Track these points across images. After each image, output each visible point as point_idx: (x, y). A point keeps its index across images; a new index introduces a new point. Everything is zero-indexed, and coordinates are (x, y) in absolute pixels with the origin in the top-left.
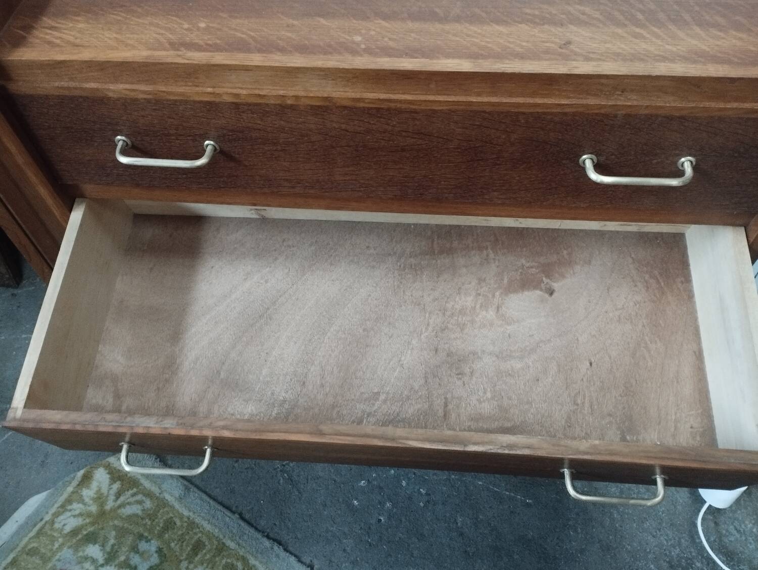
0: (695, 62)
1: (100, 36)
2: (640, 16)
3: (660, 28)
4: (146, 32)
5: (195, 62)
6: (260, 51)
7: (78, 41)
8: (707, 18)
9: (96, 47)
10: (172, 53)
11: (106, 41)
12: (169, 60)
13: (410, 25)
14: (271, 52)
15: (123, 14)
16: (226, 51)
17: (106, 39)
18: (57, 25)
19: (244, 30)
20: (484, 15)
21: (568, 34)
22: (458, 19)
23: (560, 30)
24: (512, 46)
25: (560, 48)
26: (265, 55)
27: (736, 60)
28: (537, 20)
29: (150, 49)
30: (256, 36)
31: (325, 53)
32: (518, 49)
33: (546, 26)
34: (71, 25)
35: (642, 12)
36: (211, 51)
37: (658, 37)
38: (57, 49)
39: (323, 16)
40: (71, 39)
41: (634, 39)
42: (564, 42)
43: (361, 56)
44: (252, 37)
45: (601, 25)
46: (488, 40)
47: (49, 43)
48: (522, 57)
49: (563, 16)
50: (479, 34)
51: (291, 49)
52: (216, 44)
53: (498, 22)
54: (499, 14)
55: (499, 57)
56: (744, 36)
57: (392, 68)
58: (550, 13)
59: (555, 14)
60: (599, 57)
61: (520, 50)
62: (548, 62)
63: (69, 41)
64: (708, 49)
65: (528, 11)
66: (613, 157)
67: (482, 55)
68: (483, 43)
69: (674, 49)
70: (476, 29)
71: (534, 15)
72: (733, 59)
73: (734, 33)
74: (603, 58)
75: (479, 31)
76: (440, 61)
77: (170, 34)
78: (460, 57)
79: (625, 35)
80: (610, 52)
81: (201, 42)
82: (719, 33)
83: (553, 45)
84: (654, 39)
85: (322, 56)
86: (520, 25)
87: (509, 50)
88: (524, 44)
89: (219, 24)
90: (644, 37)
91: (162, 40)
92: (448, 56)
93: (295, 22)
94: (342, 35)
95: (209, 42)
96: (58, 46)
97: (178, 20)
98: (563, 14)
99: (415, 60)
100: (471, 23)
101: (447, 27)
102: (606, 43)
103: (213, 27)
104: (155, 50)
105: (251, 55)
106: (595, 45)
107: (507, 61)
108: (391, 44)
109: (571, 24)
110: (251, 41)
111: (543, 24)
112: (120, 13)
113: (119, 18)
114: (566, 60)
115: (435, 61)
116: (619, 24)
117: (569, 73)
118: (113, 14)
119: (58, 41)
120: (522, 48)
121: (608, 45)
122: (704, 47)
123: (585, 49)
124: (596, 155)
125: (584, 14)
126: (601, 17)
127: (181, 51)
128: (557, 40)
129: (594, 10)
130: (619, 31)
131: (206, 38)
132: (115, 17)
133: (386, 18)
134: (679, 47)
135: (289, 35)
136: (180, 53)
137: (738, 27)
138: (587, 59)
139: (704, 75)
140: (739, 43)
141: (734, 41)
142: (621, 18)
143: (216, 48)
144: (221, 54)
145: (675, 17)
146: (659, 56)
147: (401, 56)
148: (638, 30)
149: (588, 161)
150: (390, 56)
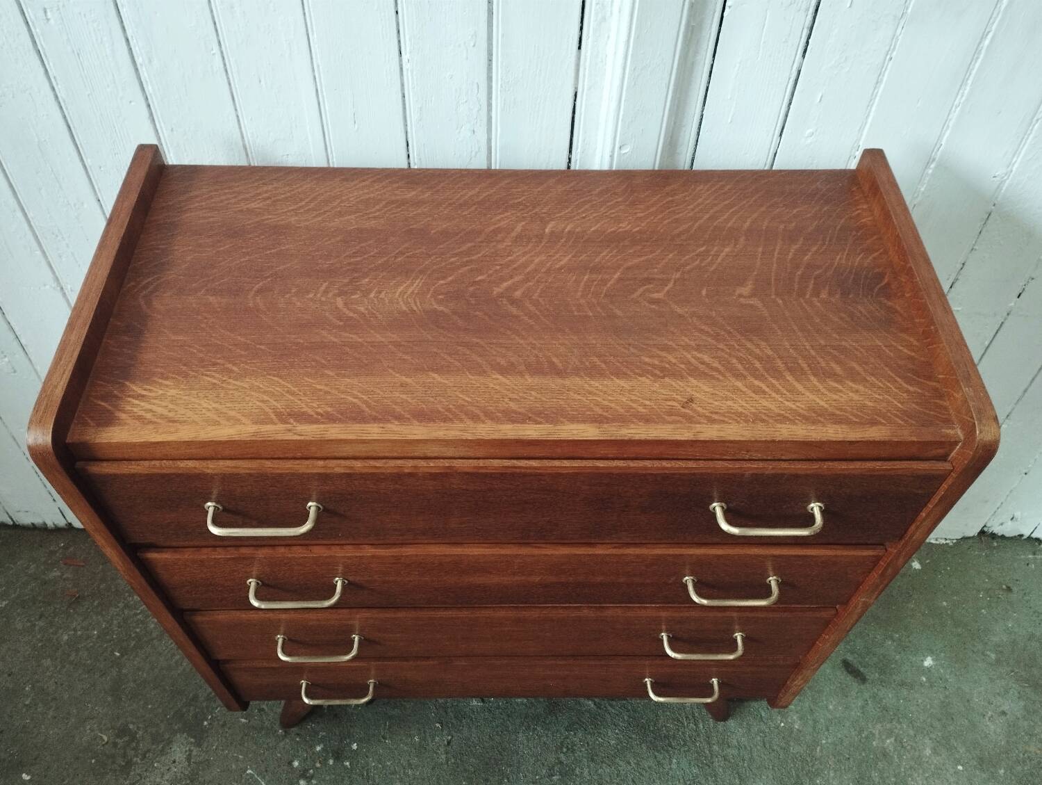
0: (814, 422)
1: (196, 406)
2: (758, 365)
3: (778, 380)
4: (248, 398)
5: (307, 438)
6: (375, 420)
7: (171, 415)
8: (823, 364)
9: (194, 421)
10: (281, 427)
11: (204, 414)
12: (279, 437)
13: (529, 380)
14: (388, 421)
15: (217, 375)
16: (340, 421)
17: (204, 411)
18: (144, 393)
19: (355, 392)
20: (603, 366)
21: (689, 389)
22: (576, 372)
23: (680, 383)
24: (634, 405)
25: (683, 407)
26: (381, 425)
27: (855, 419)
28: (658, 372)
29: (256, 423)
30: (368, 399)
31: (445, 420)
32: (641, 409)
33: (667, 379)
34: (161, 392)
35: (760, 359)
36: (323, 423)
37: (778, 391)
38: (151, 427)
39: (436, 371)
40: (165, 412)
41: (753, 395)
42: (685, 400)
43: (483, 422)
44: (365, 402)
45: (721, 378)
46: (610, 398)
47: (140, 418)
48: (647, 420)
49: (683, 366)
50: (601, 391)
51: (409, 416)
52: (327, 413)
53: (618, 374)
54: (618, 364)
55: (622, 420)
56: (861, 388)
57: (517, 437)
58: (669, 363)
59: (675, 364)
60: (721, 418)
61: (644, 410)
62: (672, 426)
63: (163, 415)
64: (826, 406)
65: (647, 360)
66: (743, 504)
67: (606, 418)
68: (606, 403)
69: (794, 407)
70: (597, 384)
71: (653, 366)
72: (851, 417)
73: (850, 384)
74: (726, 419)
75: (600, 387)
76: (564, 427)
77: (275, 401)
78: (584, 422)
79: (745, 389)
80: (733, 411)
81: (310, 411)
82: (836, 385)
83: (675, 404)
84: (774, 395)
85: (442, 424)
86: (640, 378)
87: (632, 410)
88: (648, 403)
89: (326, 385)
90: (764, 392)
91: (267, 410)
92: (573, 419)
93: (409, 380)
94: (461, 396)
95: (319, 410)
96: (151, 422)
97: (280, 381)
98: (683, 363)
99: (538, 426)
100: (592, 376)
101: (567, 382)
102: (726, 400)
103: (321, 390)
104: (263, 422)
105: (368, 425)
106: (716, 403)
107: (632, 426)
108: (513, 406)
109: (691, 376)
110: (364, 407)
111: (663, 377)
112: (214, 374)
113: (214, 381)
114: (691, 423)
115: (559, 427)
116: (738, 376)
117: (694, 439)
118: (207, 375)
119: (149, 416)
120: (645, 409)
121: (729, 403)
122: (822, 403)
123: (708, 408)
124: (726, 503)
125: (703, 363)
126: (720, 367)
127: (290, 423)
128: (679, 397)
129: (712, 358)
130: (739, 384)
131: (315, 405)
132: (209, 379)
133: (503, 371)
134: (798, 404)
135: (404, 397)
136: (289, 426)
137: (853, 376)
138: (712, 421)
139: (824, 439)
140: (856, 397)
141: (851, 394)
142: (739, 366)
143: (330, 419)
144: (334, 425)
145: (792, 365)
146: (779, 415)
147: (523, 422)
148: (757, 383)
149: (717, 508)
150: (513, 422)
